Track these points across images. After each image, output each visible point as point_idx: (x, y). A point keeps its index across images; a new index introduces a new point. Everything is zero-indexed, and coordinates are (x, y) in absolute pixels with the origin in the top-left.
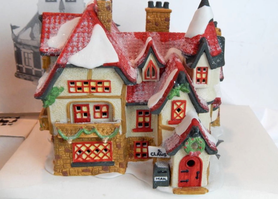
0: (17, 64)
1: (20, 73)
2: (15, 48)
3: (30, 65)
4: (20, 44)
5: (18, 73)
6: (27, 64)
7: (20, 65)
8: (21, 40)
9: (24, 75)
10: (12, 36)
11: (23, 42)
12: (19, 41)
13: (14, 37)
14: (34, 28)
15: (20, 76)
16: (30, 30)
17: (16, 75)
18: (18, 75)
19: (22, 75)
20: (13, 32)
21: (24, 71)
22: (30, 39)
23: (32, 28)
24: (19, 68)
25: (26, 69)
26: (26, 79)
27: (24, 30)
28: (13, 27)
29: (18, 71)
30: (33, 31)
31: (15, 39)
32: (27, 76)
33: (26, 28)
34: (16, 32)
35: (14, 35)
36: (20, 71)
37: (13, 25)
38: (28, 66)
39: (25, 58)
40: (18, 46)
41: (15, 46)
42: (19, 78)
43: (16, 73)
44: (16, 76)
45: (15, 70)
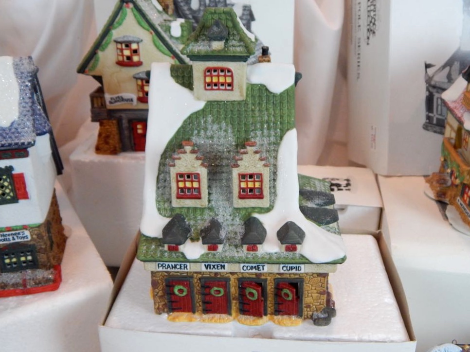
0: (427, 113)
1: (429, 125)
2: (427, 92)
3: (443, 114)
4: (434, 87)
5: (427, 124)
6: (439, 112)
7: (431, 114)
8: (436, 82)
9: (434, 127)
10: (425, 76)
11: (438, 85)
12: (433, 83)
13: (427, 78)
14: (453, 68)
15: (429, 128)
16: (447, 69)
17: (424, 126)
18: (426, 127)
19: (431, 127)
20: (426, 72)
21: (435, 122)
22: (446, 80)
23: (451, 67)
24: (428, 118)
25: (437, 119)
26: (435, 132)
27: (441, 69)
28: (428, 66)
29: (428, 121)
30: (452, 71)
31: (429, 80)
32: (438, 129)
33: (444, 67)
34: (431, 71)
35: (428, 75)
36: (429, 121)
37: (428, 63)
38: (441, 115)
39: (438, 105)
40: (431, 89)
41: (428, 89)
42: (428, 130)
43: (424, 125)
44: (424, 128)
45: (423, 120)
